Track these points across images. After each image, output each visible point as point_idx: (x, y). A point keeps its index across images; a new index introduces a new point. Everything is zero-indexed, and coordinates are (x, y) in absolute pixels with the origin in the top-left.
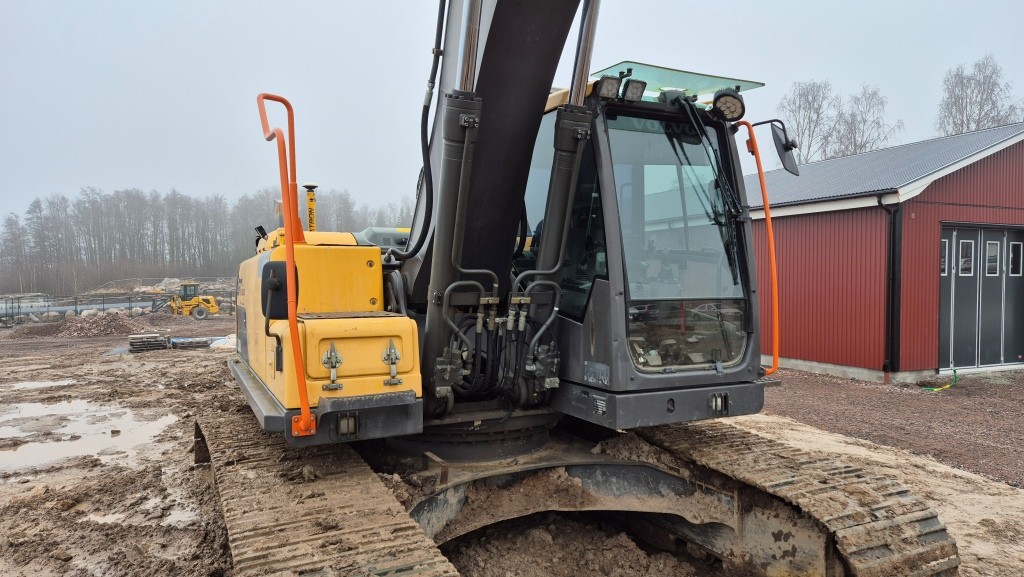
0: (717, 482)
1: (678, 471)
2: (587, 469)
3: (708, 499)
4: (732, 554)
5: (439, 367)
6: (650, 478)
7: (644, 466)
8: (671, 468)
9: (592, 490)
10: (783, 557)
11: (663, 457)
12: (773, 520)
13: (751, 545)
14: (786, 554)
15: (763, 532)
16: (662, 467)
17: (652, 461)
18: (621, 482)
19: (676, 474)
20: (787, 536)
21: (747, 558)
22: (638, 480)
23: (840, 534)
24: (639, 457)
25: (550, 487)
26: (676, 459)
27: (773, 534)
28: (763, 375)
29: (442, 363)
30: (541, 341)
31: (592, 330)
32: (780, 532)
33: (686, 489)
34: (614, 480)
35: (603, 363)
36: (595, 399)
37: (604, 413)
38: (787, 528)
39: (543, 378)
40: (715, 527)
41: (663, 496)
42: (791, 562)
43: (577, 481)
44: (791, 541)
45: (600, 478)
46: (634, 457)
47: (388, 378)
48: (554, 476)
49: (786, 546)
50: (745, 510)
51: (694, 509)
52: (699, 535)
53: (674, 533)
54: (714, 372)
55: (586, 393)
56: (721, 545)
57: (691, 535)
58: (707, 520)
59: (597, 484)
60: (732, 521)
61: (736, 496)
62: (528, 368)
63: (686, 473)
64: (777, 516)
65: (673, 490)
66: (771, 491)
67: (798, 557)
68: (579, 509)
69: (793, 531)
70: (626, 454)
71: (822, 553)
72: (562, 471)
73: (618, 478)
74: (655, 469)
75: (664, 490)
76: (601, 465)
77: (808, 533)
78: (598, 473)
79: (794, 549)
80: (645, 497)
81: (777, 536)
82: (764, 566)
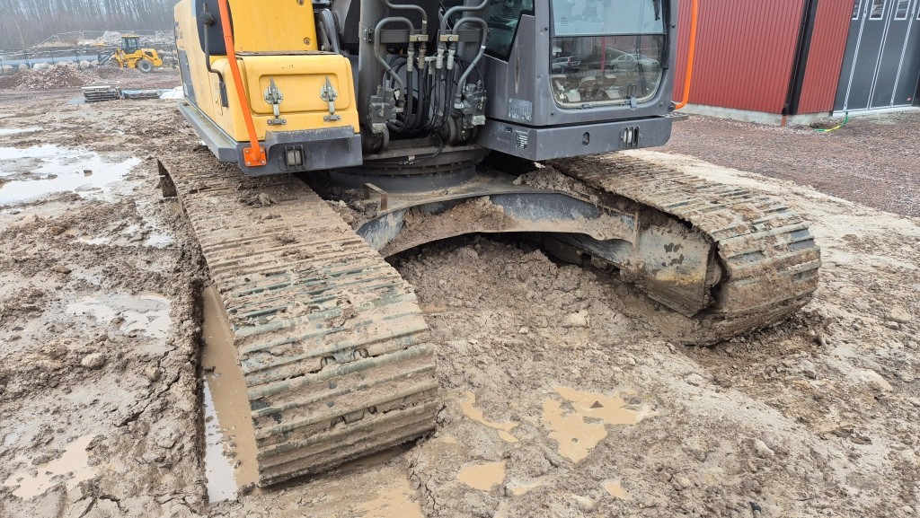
0: (622, 206)
1: (588, 198)
2: (508, 198)
3: (612, 220)
4: (628, 264)
5: (374, 105)
6: (563, 202)
7: (559, 194)
8: (582, 195)
9: (512, 215)
10: (671, 264)
11: (576, 186)
12: (666, 235)
13: (645, 256)
14: (674, 261)
15: (657, 245)
16: (574, 194)
17: (566, 189)
18: (538, 207)
19: (586, 200)
20: (677, 248)
21: (641, 266)
22: (553, 206)
23: (722, 243)
24: (554, 185)
25: (477, 213)
26: (587, 187)
27: (666, 246)
28: (672, 109)
29: (376, 101)
30: (468, 80)
31: (517, 68)
32: (672, 245)
33: (595, 212)
34: (532, 206)
35: (527, 99)
36: (517, 135)
37: (525, 146)
38: (677, 240)
39: (470, 116)
40: (616, 243)
41: (573, 219)
42: (678, 268)
43: (500, 208)
44: (680, 251)
45: (519, 205)
46: (551, 187)
47: (327, 114)
48: (480, 203)
49: (674, 255)
50: (644, 227)
51: (599, 228)
52: (602, 250)
53: (580, 249)
54: (628, 107)
55: (510, 129)
56: (620, 257)
57: (596, 250)
58: (610, 237)
59: (517, 210)
60: (632, 237)
61: (636, 216)
62: (457, 106)
63: (595, 199)
64: (670, 232)
65: (583, 214)
66: (667, 210)
67: (684, 264)
68: (501, 231)
69: (683, 243)
70: (543, 184)
71: (705, 260)
72: (487, 199)
73: (536, 204)
74: (569, 197)
75: (575, 213)
76: (521, 194)
77: (695, 244)
78: (518, 201)
79: (682, 257)
80: (558, 220)
81: (668, 248)
82: (655, 272)
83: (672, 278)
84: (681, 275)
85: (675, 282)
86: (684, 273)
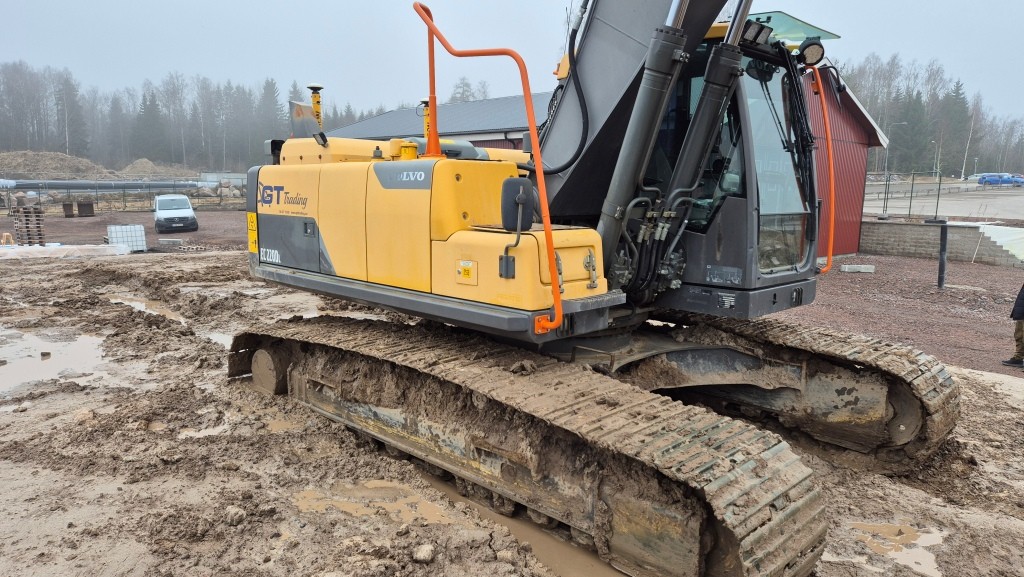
0: (786, 357)
1: (753, 351)
2: (680, 355)
3: (777, 370)
4: (793, 409)
5: (618, 272)
6: (728, 357)
7: (728, 349)
8: (747, 349)
9: (684, 371)
10: (845, 406)
11: (739, 341)
12: (836, 380)
13: (813, 401)
14: (848, 403)
15: (827, 390)
16: (742, 350)
17: (732, 344)
18: (706, 362)
19: (750, 353)
20: (850, 392)
21: (809, 411)
22: (719, 361)
23: (915, 382)
24: (721, 341)
25: (657, 370)
26: (750, 341)
27: (837, 391)
29: (619, 269)
31: (719, 240)
32: (844, 389)
33: (757, 363)
34: (701, 361)
35: (734, 266)
36: (722, 297)
37: (732, 307)
38: (850, 384)
40: (777, 392)
41: (737, 371)
42: (853, 409)
43: (674, 364)
44: (854, 394)
45: (690, 361)
46: (718, 342)
47: (588, 282)
48: (659, 361)
49: (847, 398)
50: (811, 375)
51: (766, 378)
52: (756, 399)
54: (794, 272)
55: (711, 292)
56: (780, 404)
58: (778, 386)
59: (688, 366)
60: (800, 385)
61: (804, 365)
62: (663, 272)
63: (760, 352)
64: (839, 377)
65: (746, 366)
67: (859, 405)
68: (676, 387)
69: (857, 386)
70: (708, 340)
71: (883, 399)
72: (664, 357)
73: (704, 359)
74: (734, 351)
75: (738, 366)
76: (692, 350)
77: (872, 386)
78: (689, 357)
79: (857, 399)
80: (725, 373)
81: (840, 392)
82: (825, 415)
83: (847, 419)
84: (856, 416)
85: (850, 422)
86: (861, 412)
